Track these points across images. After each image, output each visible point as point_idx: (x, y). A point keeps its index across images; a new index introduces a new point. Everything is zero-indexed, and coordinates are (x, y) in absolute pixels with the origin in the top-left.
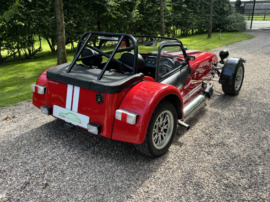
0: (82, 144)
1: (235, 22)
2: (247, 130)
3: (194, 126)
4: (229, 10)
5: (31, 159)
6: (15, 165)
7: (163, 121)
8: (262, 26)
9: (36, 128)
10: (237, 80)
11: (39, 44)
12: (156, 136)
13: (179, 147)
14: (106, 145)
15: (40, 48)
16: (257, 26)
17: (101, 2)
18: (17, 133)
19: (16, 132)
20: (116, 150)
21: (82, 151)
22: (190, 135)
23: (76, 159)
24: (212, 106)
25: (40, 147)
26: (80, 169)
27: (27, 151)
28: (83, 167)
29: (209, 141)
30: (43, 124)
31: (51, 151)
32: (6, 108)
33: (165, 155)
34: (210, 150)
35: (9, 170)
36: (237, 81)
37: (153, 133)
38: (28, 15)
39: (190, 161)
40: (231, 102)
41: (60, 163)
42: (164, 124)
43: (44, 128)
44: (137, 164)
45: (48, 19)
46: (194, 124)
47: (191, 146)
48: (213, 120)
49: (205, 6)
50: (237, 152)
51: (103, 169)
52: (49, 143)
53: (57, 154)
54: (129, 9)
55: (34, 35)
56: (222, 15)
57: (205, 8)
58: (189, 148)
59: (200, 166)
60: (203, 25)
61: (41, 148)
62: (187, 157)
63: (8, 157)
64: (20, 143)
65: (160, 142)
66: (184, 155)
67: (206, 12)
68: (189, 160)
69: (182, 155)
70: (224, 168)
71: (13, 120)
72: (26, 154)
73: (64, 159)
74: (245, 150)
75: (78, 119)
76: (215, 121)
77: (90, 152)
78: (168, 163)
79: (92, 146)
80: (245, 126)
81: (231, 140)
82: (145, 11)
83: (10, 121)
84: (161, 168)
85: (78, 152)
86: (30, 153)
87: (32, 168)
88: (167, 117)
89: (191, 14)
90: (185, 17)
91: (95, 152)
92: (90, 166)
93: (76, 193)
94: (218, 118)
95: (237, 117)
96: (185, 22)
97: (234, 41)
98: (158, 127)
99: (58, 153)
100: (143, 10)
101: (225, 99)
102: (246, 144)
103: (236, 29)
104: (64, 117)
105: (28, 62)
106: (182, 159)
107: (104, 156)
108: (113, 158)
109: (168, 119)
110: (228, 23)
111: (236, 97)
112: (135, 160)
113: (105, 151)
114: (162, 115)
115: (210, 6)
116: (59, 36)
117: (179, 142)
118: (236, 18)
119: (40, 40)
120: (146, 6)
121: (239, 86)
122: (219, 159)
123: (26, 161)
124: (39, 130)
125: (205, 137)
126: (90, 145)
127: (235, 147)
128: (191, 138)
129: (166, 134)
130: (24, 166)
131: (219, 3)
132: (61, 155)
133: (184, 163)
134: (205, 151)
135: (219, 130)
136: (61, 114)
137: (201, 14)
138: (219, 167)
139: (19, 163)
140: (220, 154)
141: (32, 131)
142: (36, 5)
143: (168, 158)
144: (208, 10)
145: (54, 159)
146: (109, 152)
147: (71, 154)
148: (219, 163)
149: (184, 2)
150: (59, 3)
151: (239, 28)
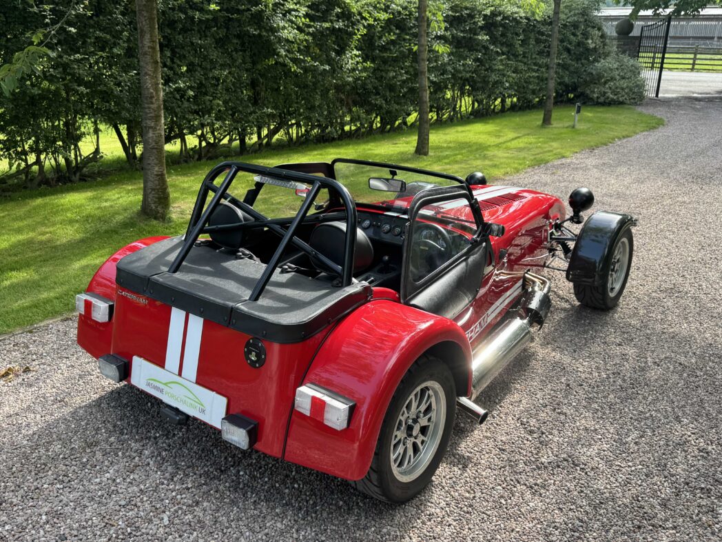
0: (207, 458)
1: (615, 80)
2: (636, 420)
3: (500, 407)
4: (600, 47)
5: (72, 504)
6: (30, 522)
7: (418, 407)
8: (688, 89)
9: (86, 406)
10: (613, 270)
11: (95, 141)
12: (400, 449)
13: (459, 472)
14: (267, 464)
15: (97, 151)
16: (673, 88)
17: (261, 31)
18: (35, 421)
19: (33, 415)
20: (294, 480)
21: (206, 481)
22: (489, 435)
23: (189, 506)
24: (548, 344)
25: (96, 466)
26: (200, 535)
27: (61, 478)
28: (208, 531)
29: (537, 454)
30: (103, 393)
31: (124, 479)
32: (5, 339)
33: (423, 494)
34: (538, 482)
35: (14, 536)
36: (613, 273)
37: (393, 442)
38: (65, 67)
39: (486, 514)
40: (596, 332)
41: (149, 517)
42: (422, 415)
43: (106, 406)
44: (349, 522)
45: (118, 77)
46: (499, 398)
47: (490, 468)
48: (549, 387)
49: (537, 35)
50: (609, 487)
51: (260, 537)
52: (120, 454)
53: (141, 490)
54: (336, 47)
55: (80, 119)
56: (583, 61)
57: (538, 41)
58: (484, 473)
59: (512, 531)
60: (531, 87)
61: (98, 467)
62: (478, 500)
63: (11, 494)
64: (43, 451)
65: (409, 462)
66: (472, 496)
67: (540, 53)
68: (484, 513)
69: (467, 495)
70: (573, 536)
71: (23, 380)
72: (58, 486)
73: (158, 506)
74: (628, 483)
75: (197, 400)
76: (554, 391)
77: (227, 484)
78: (430, 520)
79: (232, 466)
80: (631, 408)
81: (593, 451)
82: (378, 52)
83: (15, 383)
84: (411, 535)
85: (196, 485)
86: (69, 481)
87: (75, 533)
88: (429, 395)
89: (501, 60)
90: (485, 66)
91: (239, 483)
92: (227, 528)
94: (563, 381)
95: (611, 380)
96: (484, 80)
97: (611, 134)
98: (406, 424)
99: (142, 487)
100: (374, 50)
101: (583, 322)
102: (630, 464)
103: (618, 98)
104: (162, 391)
105: (62, 191)
106: (465, 509)
107: (262, 498)
108: (287, 504)
109: (433, 400)
110: (597, 82)
111: (611, 315)
112: (344, 510)
113: (266, 482)
114: (416, 395)
115: (549, 36)
116: (148, 132)
117: (459, 454)
118: (617, 69)
119: (97, 131)
120: (380, 38)
121: (617, 287)
122: (560, 509)
123: (60, 508)
124: (94, 410)
125: (527, 440)
126: (226, 464)
127: (603, 472)
128: (491, 444)
129: (425, 439)
130: (55, 523)
131: (574, 29)
132: (152, 492)
133: (472, 521)
134: (526, 485)
135: (563, 417)
136: (151, 382)
137: (528, 57)
138: (560, 532)
139: (41, 515)
140: (564, 492)
141: (74, 413)
142: (89, 40)
143: (429, 504)
144: (545, 47)
145: (133, 503)
146: (277, 485)
147: (178, 490)
148: (561, 521)
149: (482, 28)
150: (149, 44)
151: (626, 96)
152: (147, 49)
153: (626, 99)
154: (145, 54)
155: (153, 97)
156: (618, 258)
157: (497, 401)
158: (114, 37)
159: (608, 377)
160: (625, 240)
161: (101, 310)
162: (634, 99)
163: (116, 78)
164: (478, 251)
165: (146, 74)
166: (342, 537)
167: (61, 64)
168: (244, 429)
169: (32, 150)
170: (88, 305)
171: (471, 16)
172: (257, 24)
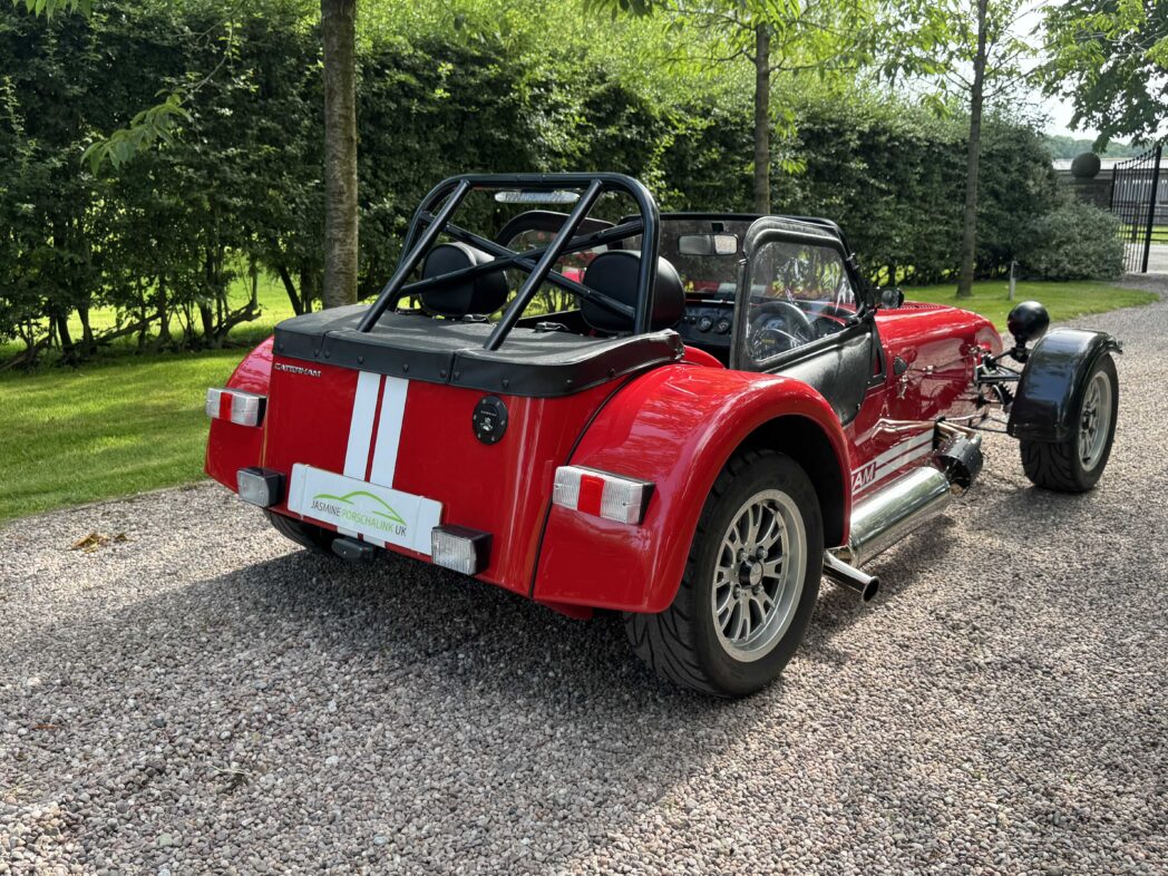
1: (1074, 241)
2: (1137, 618)
3: (902, 597)
4: (1047, 193)
5: (178, 687)
6: (108, 705)
7: (759, 538)
9: (210, 581)
10: (1086, 425)
11: (250, 288)
12: (729, 602)
13: (830, 670)
14: (505, 648)
15: (252, 304)
17: (511, 136)
18: (129, 596)
19: (124, 590)
20: (548, 668)
21: (401, 666)
22: (880, 628)
23: (373, 691)
24: (979, 529)
25: (221, 648)
26: (388, 727)
27: (163, 659)
28: (402, 723)
29: (965, 653)
30: (241, 567)
31: (267, 662)
32: (89, 508)
33: (767, 693)
34: (969, 685)
35: (80, 721)
36: (1087, 431)
37: (716, 586)
38: (212, 169)
39: (879, 720)
40: (1061, 517)
41: (305, 703)
42: (765, 554)
43: (245, 581)
44: (639, 721)
45: (291, 190)
46: (898, 587)
47: (883, 666)
48: (984, 576)
49: (945, 169)
50: (1095, 695)
51: (488, 732)
52: (262, 634)
53: (293, 673)
54: (626, 167)
55: (229, 251)
56: (1020, 212)
57: (946, 178)
58: (874, 673)
59: (926, 743)
60: (936, 247)
61: (224, 650)
62: (864, 704)
63: (81, 675)
64: (136, 629)
65: (743, 633)
66: (853, 699)
67: (951, 197)
68: (874, 718)
69: (845, 697)
70: (1034, 752)
71: (114, 550)
72: (158, 670)
73: (320, 691)
74: (1130, 691)
75: (394, 515)
76: (993, 581)
77: (437, 668)
78: (779, 724)
79: (446, 650)
80: (1128, 604)
81: (1066, 652)
82: (691, 179)
83: (101, 553)
84: (749, 740)
85: (386, 669)
86: (176, 666)
87: (181, 719)
88: (776, 525)
89: (887, 202)
90: (861, 211)
91: (458, 668)
92: (435, 720)
93: (365, 817)
94: (1007, 570)
95: (1091, 571)
96: (861, 234)
97: (1072, 308)
98: (738, 561)
99: (296, 669)
100: (685, 176)
101: (1038, 506)
102: (1130, 669)
103: (1080, 270)
104: (336, 511)
106: (842, 712)
107: (495, 686)
109: (784, 535)
110: (1044, 244)
111: (1085, 498)
112: (632, 707)
113: (501, 669)
114: (755, 508)
115: (964, 168)
116: (332, 248)
117: (828, 650)
118: (1077, 225)
119: (253, 272)
120: (695, 158)
121: (1095, 456)
122: (1010, 719)
123: (158, 690)
124: (224, 585)
125: (948, 637)
126: (435, 645)
127: (1083, 678)
128: (885, 639)
129: (772, 602)
130: (148, 709)
131: (1005, 162)
132: (311, 676)
133: (854, 728)
134: (947, 688)
135: (1008, 613)
136: (319, 500)
137: (930, 203)
138: (1011, 748)
139: (127, 698)
140: (1016, 699)
141: (190, 590)
142: (249, 132)
143: (779, 705)
144: (959, 187)
145: (280, 687)
146: (520, 672)
147: (355, 673)
148: (1013, 734)
149: (856, 152)
150: (340, 112)
151: (1093, 266)
152: (337, 118)
153: (1093, 271)
154: (334, 126)
155: (344, 193)
156: (1093, 406)
157: (894, 590)
158: (287, 131)
159: (1086, 568)
160: (1101, 374)
161: (246, 408)
162: (1107, 271)
163: (288, 192)
164: (859, 342)
165: (334, 157)
166: (627, 738)
167: (207, 165)
168: (469, 537)
169: (153, 301)
170: (226, 402)
171: (838, 133)
172: (505, 126)
